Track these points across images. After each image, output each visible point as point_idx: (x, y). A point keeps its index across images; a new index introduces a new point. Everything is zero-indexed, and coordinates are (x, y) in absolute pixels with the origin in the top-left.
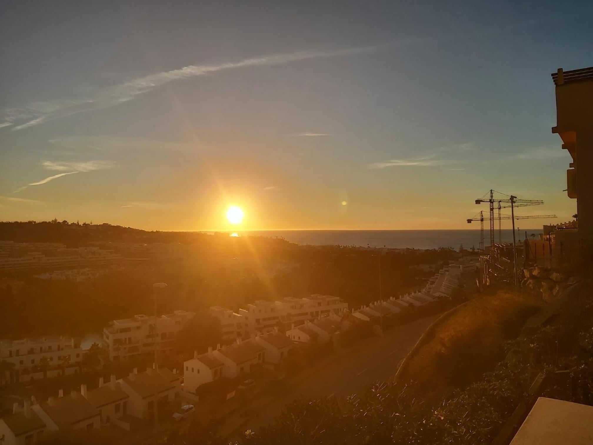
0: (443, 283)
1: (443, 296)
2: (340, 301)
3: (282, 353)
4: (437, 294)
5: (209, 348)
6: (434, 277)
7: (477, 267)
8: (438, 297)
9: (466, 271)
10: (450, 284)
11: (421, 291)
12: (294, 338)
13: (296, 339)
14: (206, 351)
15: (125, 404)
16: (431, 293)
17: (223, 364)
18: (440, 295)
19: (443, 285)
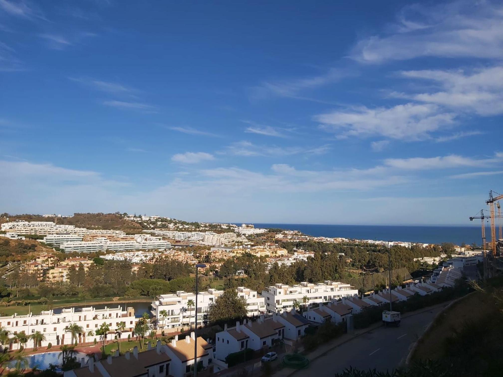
0: (447, 274)
1: (447, 287)
2: (351, 288)
3: (299, 331)
4: (442, 285)
5: (237, 323)
6: (438, 269)
7: (479, 261)
8: (443, 288)
9: (468, 264)
10: (453, 276)
11: (426, 281)
12: (310, 318)
13: (312, 319)
14: (235, 325)
15: (168, 365)
16: (435, 283)
17: (249, 337)
18: (444, 286)
19: (447, 277)
